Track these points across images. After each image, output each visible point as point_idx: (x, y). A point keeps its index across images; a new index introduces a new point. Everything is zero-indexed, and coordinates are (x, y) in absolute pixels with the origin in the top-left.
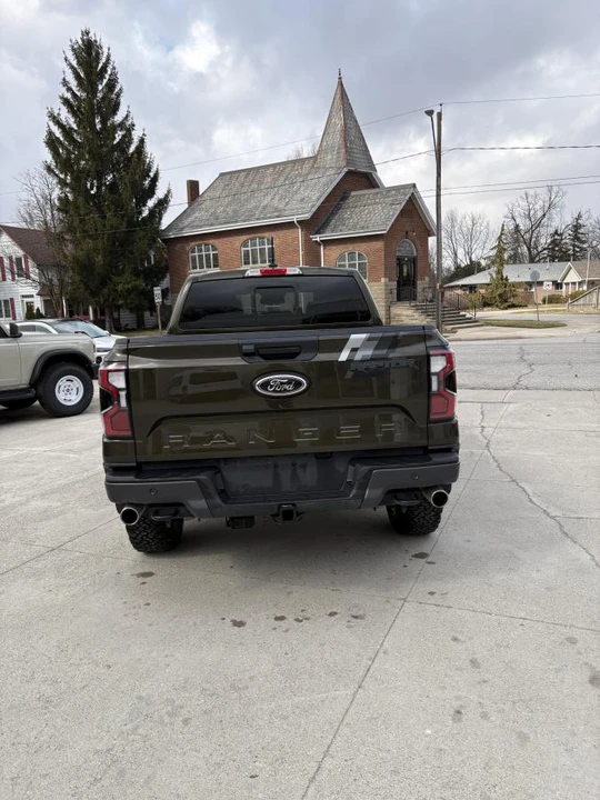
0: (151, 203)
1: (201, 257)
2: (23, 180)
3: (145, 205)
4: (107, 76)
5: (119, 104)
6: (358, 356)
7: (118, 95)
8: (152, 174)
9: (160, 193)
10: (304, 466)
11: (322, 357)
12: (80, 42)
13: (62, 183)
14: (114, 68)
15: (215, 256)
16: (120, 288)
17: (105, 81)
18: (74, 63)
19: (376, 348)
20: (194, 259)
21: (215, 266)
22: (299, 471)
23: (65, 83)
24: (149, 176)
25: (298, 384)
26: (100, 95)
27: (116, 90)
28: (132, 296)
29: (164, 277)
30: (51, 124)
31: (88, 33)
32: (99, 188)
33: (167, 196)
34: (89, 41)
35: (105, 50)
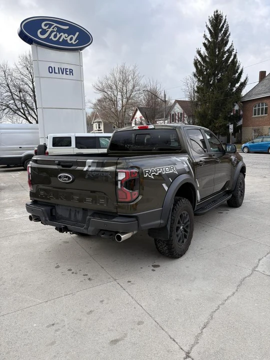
0: (237, 85)
1: (259, 109)
2: (184, 81)
3: (234, 86)
4: (224, 29)
5: (228, 41)
6: (91, 169)
7: (228, 37)
8: (239, 71)
9: (242, 80)
10: (79, 212)
11: (79, 168)
12: (213, 16)
13: (199, 80)
14: (227, 25)
15: (266, 109)
16: (217, 125)
17: (222, 32)
18: (210, 26)
19: (97, 166)
20: (255, 110)
21: (265, 114)
22: (77, 214)
23: (205, 36)
24: (237, 72)
25: (69, 178)
26: (220, 39)
27: (227, 35)
28: (222, 129)
29: (240, 120)
30: (197, 55)
31: (217, 11)
32: (214, 80)
33: (245, 80)
34: (218, 15)
35: (224, 18)
